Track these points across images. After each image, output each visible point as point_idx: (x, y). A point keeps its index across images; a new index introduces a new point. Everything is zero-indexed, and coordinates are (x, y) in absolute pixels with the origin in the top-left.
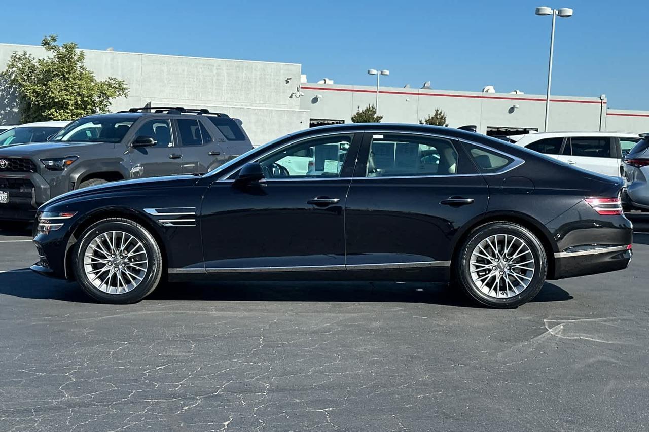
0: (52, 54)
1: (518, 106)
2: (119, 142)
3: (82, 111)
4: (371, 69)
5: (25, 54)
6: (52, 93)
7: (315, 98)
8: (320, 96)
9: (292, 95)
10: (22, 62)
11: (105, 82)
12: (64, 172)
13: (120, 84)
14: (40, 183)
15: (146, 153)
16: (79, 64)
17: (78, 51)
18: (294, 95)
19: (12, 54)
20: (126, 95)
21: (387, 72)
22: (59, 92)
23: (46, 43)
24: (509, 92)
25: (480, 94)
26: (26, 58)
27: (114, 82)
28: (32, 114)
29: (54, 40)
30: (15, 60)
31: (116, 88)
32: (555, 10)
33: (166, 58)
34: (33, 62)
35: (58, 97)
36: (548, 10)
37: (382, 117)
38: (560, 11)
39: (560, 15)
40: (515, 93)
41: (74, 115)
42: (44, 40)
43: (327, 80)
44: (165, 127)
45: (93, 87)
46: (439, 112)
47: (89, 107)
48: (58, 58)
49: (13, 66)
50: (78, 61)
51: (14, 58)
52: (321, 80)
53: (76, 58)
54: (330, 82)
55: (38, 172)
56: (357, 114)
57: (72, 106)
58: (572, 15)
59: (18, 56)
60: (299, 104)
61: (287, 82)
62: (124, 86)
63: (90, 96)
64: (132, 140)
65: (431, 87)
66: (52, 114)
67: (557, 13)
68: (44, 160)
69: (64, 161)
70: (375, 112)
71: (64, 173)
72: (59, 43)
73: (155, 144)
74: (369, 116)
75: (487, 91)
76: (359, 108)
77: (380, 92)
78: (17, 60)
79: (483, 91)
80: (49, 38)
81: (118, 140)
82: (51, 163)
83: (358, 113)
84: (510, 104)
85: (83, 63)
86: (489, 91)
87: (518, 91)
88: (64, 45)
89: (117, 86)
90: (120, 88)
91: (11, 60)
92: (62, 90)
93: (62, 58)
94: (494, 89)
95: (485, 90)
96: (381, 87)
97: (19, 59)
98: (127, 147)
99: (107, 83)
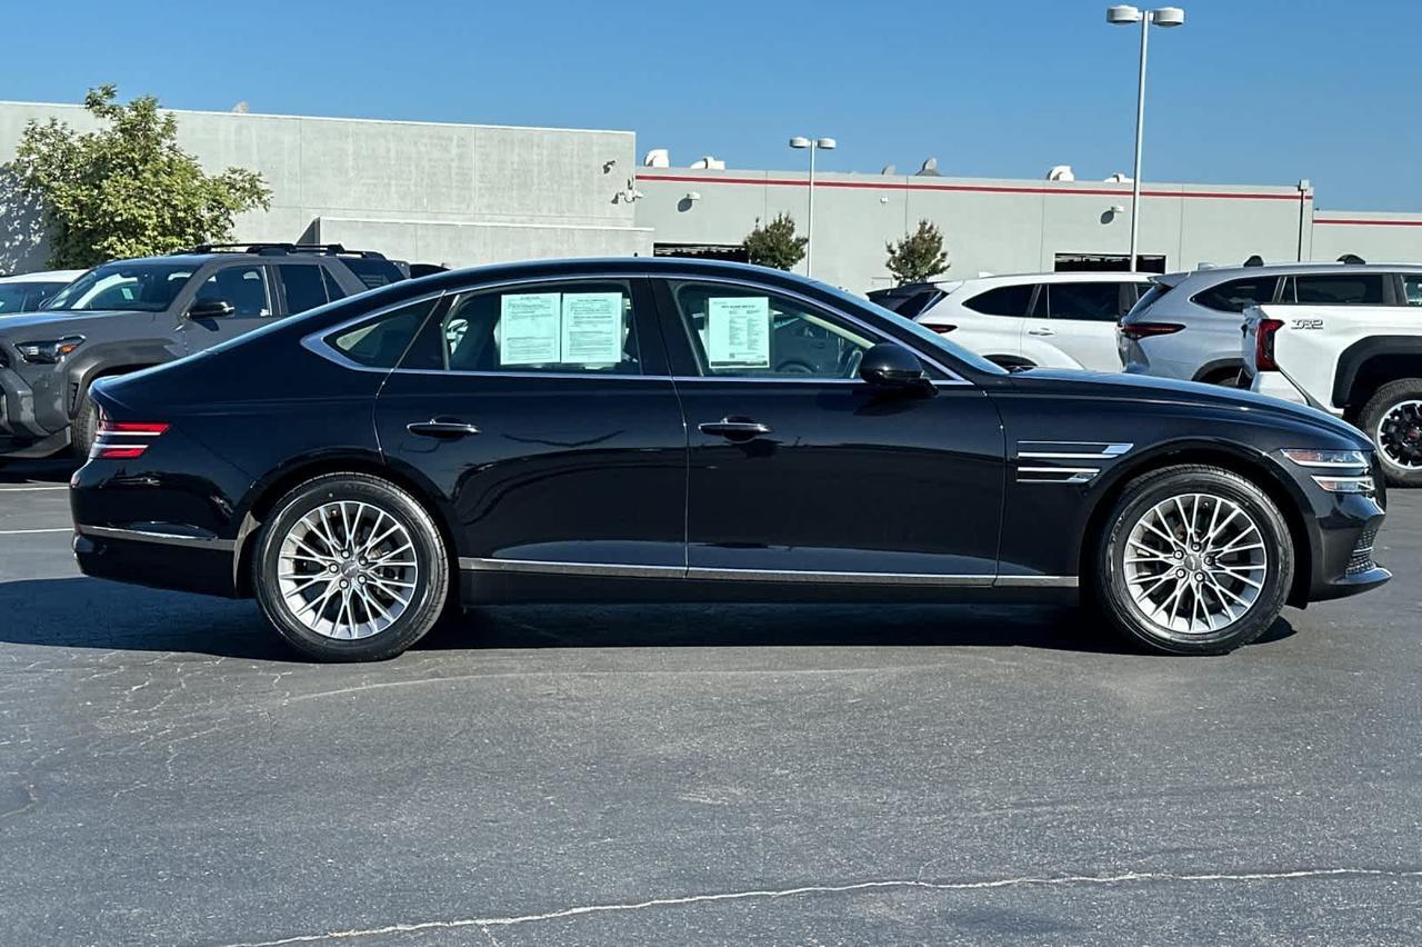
0: (108, 124)
1: (1121, 209)
2: (164, 310)
3: (175, 240)
4: (796, 136)
5: (53, 125)
6: (109, 203)
7: (684, 200)
8: (695, 196)
9: (617, 197)
10: (48, 141)
11: (222, 178)
12: (58, 366)
13: (253, 180)
14: (15, 386)
15: (216, 328)
16: (166, 142)
17: (161, 114)
18: (621, 198)
19: (25, 126)
20: (265, 204)
21: (831, 143)
22: (124, 201)
23: (93, 103)
24: (1103, 180)
25: (1039, 185)
26: (55, 131)
27: (241, 178)
28: (73, 246)
29: (110, 94)
30: (32, 137)
31: (244, 189)
32: (1146, 13)
33: (351, 123)
34: (70, 140)
35: (122, 211)
36: (1132, 13)
37: (807, 240)
38: (1157, 14)
39: (1158, 22)
40: (1115, 179)
41: (159, 248)
42: (89, 97)
43: (710, 160)
44: (254, 280)
45: (197, 188)
46: (927, 227)
47: (190, 231)
48: (122, 131)
49: (29, 150)
50: (163, 136)
51: (31, 133)
52: (698, 160)
53: (158, 129)
54: (717, 165)
55: (11, 364)
56: (754, 234)
57: (153, 230)
58: (1182, 21)
59: (38, 130)
60: (632, 216)
61: (607, 170)
62: (262, 186)
63: (190, 207)
64: (189, 305)
65: (938, 171)
66: (111, 246)
67: (1152, 19)
68: (23, 345)
69: (58, 346)
70: (792, 230)
71: (58, 368)
72: (122, 101)
73: (230, 312)
74: (777, 239)
75: (1057, 178)
76: (757, 221)
77: (816, 184)
78: (36, 136)
79: (1048, 177)
80: (100, 93)
81: (161, 306)
82: (34, 350)
83: (756, 233)
84: (1106, 203)
85: (173, 139)
86: (1061, 178)
87: (1121, 177)
88: (132, 103)
89: (247, 186)
90: (253, 191)
91: (25, 139)
92: (130, 196)
93: (128, 131)
94: (1072, 171)
95: (1052, 176)
96: (819, 174)
97: (42, 134)
98: (179, 318)
99: (227, 180)
